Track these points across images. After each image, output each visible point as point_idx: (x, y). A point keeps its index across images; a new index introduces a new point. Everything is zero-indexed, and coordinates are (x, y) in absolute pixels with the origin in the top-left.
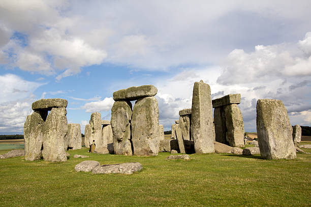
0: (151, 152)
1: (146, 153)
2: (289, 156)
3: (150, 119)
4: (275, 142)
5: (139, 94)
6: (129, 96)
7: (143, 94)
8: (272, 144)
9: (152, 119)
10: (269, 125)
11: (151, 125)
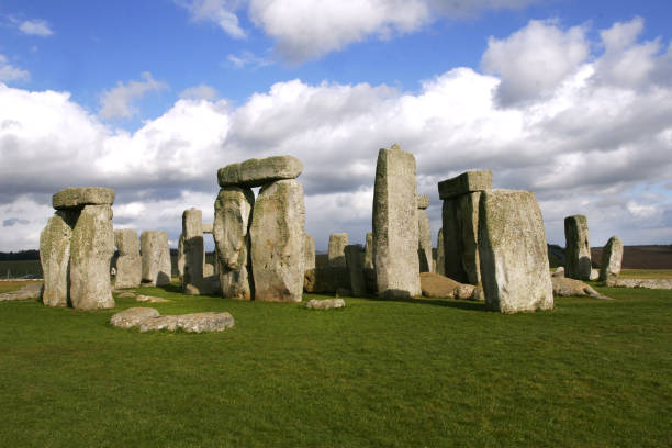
0: (287, 292)
1: (277, 294)
2: (537, 304)
3: (286, 227)
4: (506, 276)
5: (264, 174)
6: (246, 177)
7: (271, 174)
8: (500, 280)
9: (289, 225)
10: (498, 243)
11: (286, 237)
